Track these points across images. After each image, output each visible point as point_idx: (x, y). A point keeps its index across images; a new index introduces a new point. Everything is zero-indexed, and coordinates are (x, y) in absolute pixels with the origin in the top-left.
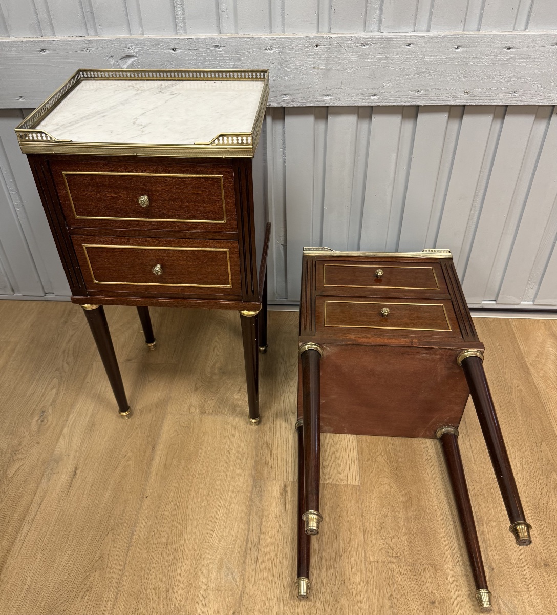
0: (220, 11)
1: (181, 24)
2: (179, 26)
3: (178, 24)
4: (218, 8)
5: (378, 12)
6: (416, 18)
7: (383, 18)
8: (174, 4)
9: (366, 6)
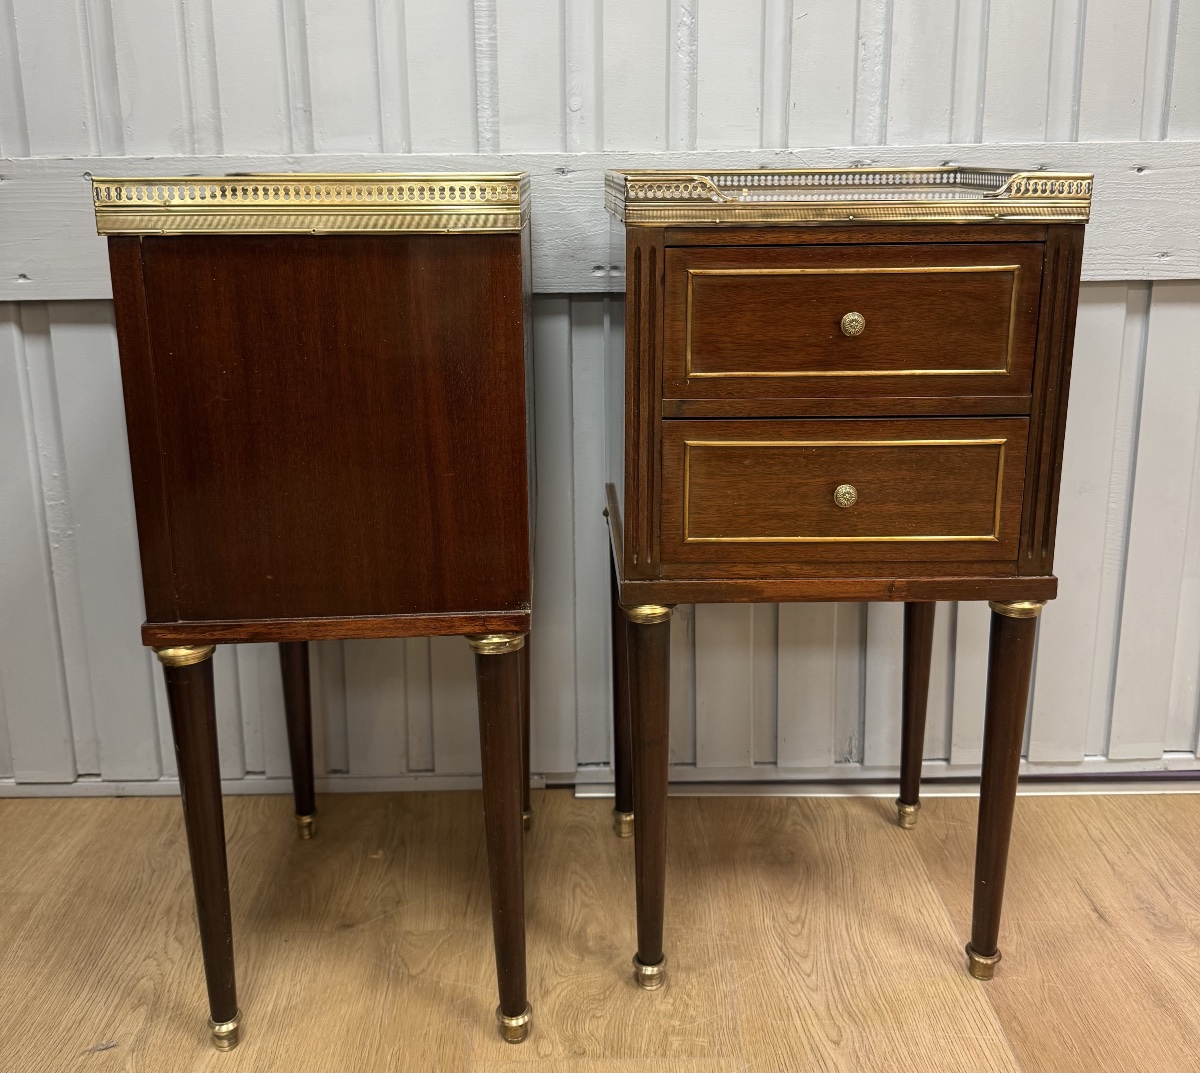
0: (568, 110)
1: (488, 135)
2: (483, 138)
3: (481, 135)
4: (564, 104)
5: (878, 110)
6: (951, 121)
7: (889, 118)
8: (476, 96)
9: (855, 100)
